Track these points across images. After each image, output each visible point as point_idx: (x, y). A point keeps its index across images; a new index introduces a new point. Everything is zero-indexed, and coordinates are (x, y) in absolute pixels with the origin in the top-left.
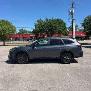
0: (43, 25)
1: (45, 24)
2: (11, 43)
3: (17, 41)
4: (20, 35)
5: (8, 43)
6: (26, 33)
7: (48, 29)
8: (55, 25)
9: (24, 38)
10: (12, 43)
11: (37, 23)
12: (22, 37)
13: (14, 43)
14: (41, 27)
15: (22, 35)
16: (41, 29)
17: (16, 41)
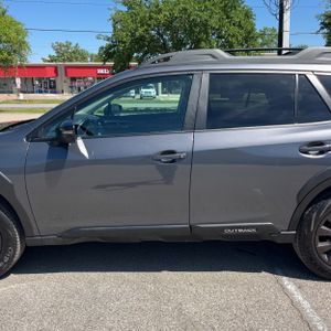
0: (151, 18)
1: (160, 11)
2: (20, 101)
3: (46, 92)
4: (56, 68)
5: (7, 102)
6: (84, 59)
7: (172, 39)
8: (205, 15)
9: (73, 79)
10: (24, 101)
11: (125, 9)
12: (64, 78)
13: (30, 101)
14: (142, 25)
15: (67, 68)
16: (142, 38)
17: (40, 92)
